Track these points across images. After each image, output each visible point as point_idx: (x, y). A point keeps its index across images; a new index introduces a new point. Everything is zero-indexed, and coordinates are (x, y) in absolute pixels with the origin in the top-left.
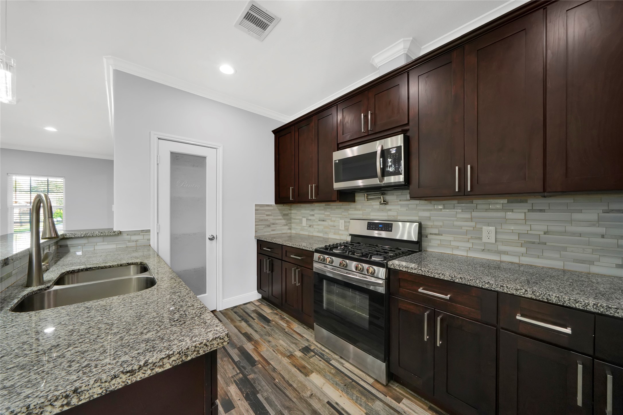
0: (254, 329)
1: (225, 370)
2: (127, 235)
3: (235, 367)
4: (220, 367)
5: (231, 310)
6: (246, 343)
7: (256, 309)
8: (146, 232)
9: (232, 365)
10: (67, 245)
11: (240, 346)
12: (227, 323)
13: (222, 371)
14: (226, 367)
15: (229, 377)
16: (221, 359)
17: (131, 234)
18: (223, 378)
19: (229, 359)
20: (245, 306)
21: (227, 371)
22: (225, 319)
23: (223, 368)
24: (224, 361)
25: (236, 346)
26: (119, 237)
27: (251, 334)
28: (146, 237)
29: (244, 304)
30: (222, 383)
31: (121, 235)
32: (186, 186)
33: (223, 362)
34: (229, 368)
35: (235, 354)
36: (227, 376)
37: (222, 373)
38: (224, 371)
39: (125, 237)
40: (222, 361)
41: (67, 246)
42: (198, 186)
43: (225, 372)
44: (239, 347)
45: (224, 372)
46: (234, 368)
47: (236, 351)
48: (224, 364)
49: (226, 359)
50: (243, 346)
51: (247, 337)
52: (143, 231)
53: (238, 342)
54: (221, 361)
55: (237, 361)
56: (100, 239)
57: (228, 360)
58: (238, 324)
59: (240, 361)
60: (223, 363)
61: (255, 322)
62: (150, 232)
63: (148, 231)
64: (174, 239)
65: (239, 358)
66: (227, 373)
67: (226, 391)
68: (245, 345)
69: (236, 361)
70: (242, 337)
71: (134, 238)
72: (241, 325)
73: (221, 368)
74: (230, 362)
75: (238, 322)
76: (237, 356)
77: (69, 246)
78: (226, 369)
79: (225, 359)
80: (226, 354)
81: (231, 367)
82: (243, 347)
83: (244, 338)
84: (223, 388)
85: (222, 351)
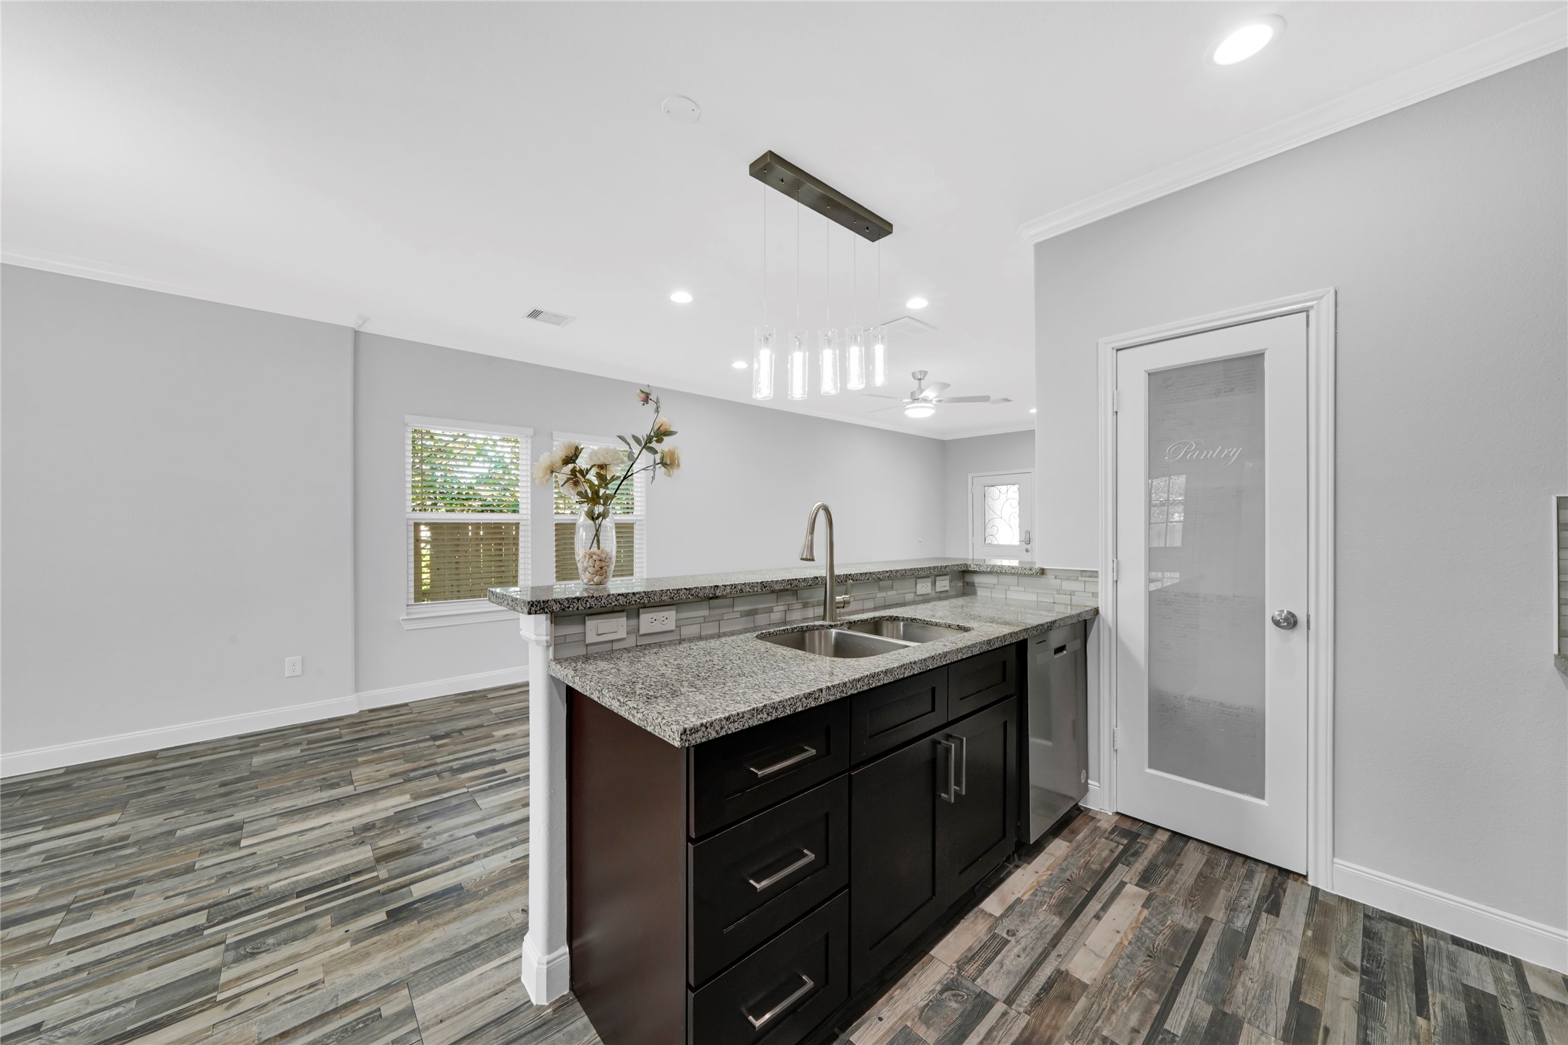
0: (1366, 1035)
1: (1112, 1011)
2: (1055, 578)
3: (1144, 1033)
4: (1113, 992)
5: (1366, 916)
6: (1271, 1029)
7: (1502, 1000)
8: (1090, 577)
9: (1142, 1022)
10: (974, 583)
11: (1234, 1016)
12: (1290, 932)
13: (1104, 1003)
14: (1124, 1007)
15: (1097, 1030)
16: (1141, 983)
17: (1061, 577)
18: (1085, 1017)
19: (1157, 1002)
20: (1453, 948)
21: (1114, 1018)
22: (1301, 918)
23: (1115, 1002)
24: (1142, 995)
25: (1224, 1002)
26: (1042, 580)
27: (1327, 1031)
28: (1090, 588)
29: (1457, 941)
30: (1070, 1018)
31: (1043, 576)
32: (1194, 457)
33: (1134, 993)
34: (1127, 1018)
35: (1188, 1013)
36: (1098, 1024)
37: (1100, 1005)
38: (1110, 1008)
39: (1050, 580)
40: (1137, 988)
41: (973, 585)
42: (1236, 452)
43: (1106, 1012)
44: (1225, 1014)
45: (1104, 1009)
46: (1136, 1031)
47: (1206, 1012)
48: (1129, 1000)
49: (1150, 997)
50: (1246, 1025)
51: (1294, 1022)
52: (1085, 574)
53: (1244, 1003)
54: (1132, 986)
55: (1169, 1032)
56: (1013, 580)
57: (1150, 1004)
58: (1327, 966)
59: (1177, 1039)
60: (1130, 994)
61: (1413, 1022)
62: (1097, 577)
63: (1094, 574)
64: (1158, 603)
65: (1185, 1030)
66: (1108, 1018)
67: (1055, 1040)
68: (1256, 1032)
69: (1166, 1026)
70: (1280, 1005)
71: (1068, 586)
72: (1331, 978)
73: (1112, 994)
74: (1147, 1010)
75: (1334, 960)
76: (1188, 1022)
77: (976, 585)
78: (1119, 1012)
79: (1149, 993)
80: (1166, 988)
81: (1133, 1021)
82: (1241, 1027)
83: (1282, 1016)
84: (1058, 1029)
85: (1166, 972)
